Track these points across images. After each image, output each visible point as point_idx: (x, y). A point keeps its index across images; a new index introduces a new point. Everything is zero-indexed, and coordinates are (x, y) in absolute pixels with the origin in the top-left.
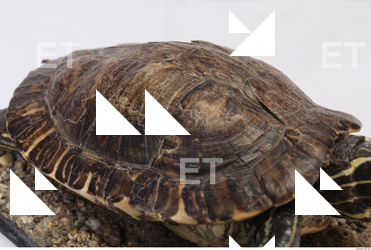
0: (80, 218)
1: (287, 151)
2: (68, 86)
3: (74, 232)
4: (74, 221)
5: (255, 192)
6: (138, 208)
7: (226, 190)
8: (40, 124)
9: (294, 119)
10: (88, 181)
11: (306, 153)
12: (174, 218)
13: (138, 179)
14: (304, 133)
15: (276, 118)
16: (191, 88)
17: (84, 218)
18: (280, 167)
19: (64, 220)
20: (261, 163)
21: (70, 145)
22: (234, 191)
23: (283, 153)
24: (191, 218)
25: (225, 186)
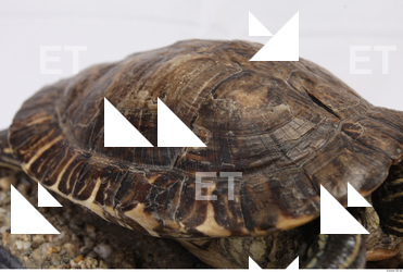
0: (88, 243)
1: (346, 146)
2: (82, 91)
3: (78, 258)
4: (80, 247)
5: (305, 193)
6: (155, 215)
7: (268, 193)
8: (46, 133)
9: (353, 113)
10: (96, 189)
11: (370, 147)
12: (200, 228)
13: (156, 182)
14: (367, 126)
15: (330, 111)
16: (225, 78)
17: (92, 243)
18: (336, 163)
19: (68, 246)
20: (312, 160)
21: (79, 151)
22: (279, 194)
23: (341, 148)
24: (222, 228)
25: (266, 188)
